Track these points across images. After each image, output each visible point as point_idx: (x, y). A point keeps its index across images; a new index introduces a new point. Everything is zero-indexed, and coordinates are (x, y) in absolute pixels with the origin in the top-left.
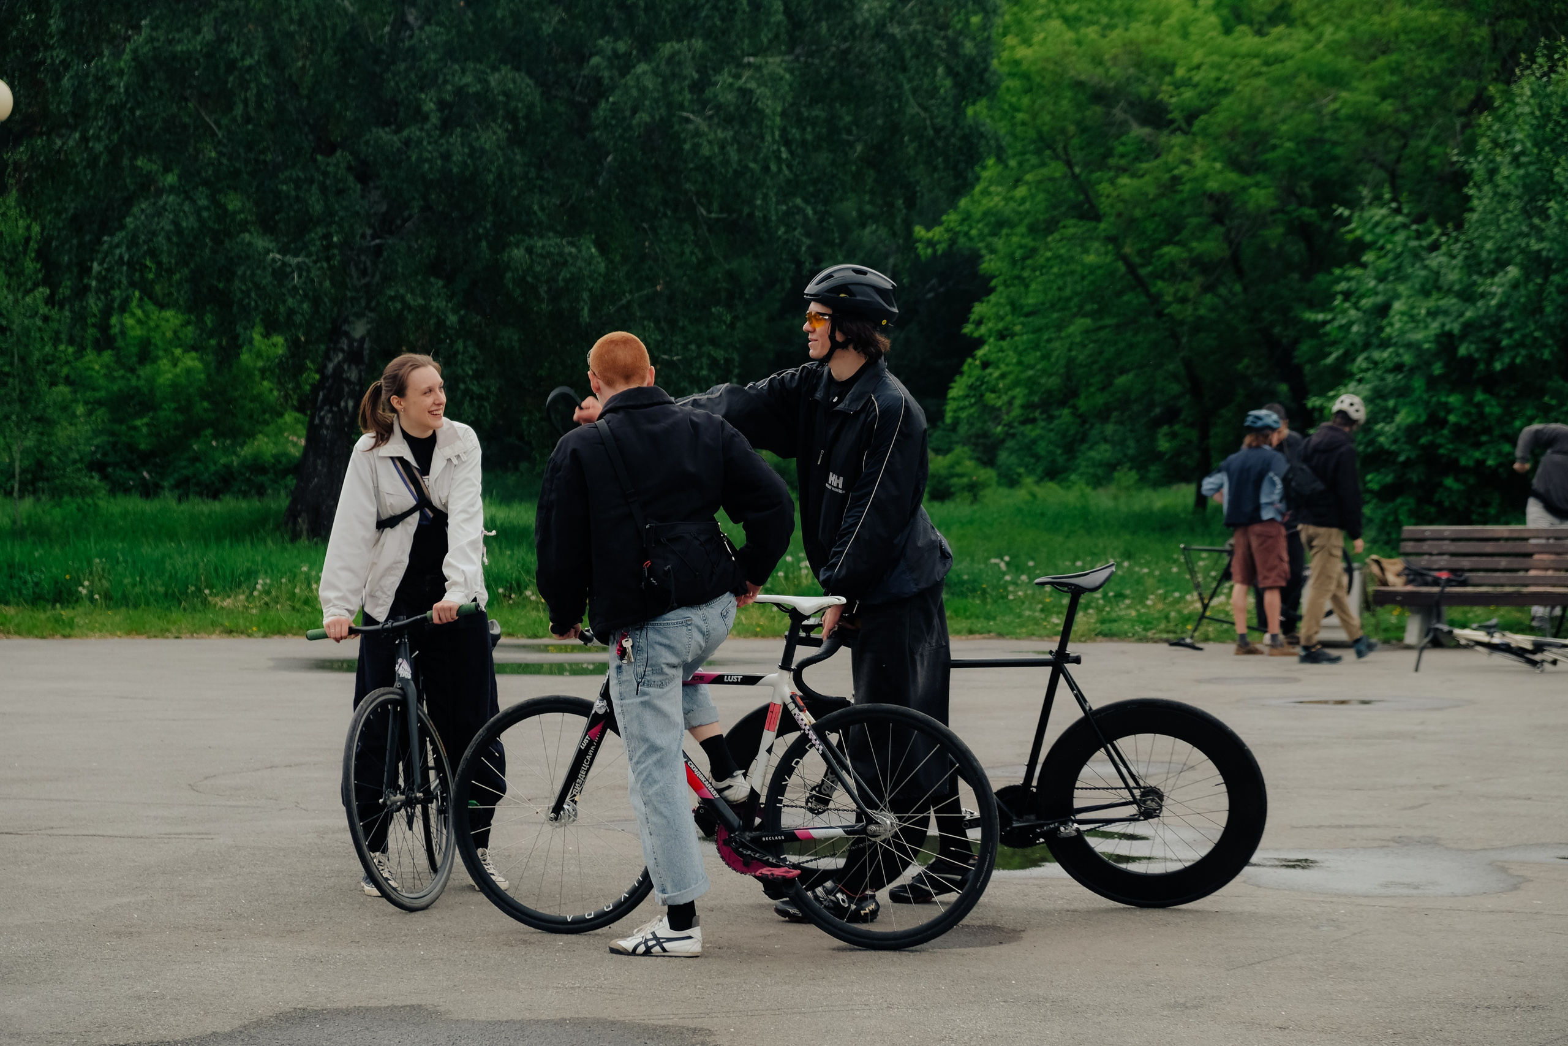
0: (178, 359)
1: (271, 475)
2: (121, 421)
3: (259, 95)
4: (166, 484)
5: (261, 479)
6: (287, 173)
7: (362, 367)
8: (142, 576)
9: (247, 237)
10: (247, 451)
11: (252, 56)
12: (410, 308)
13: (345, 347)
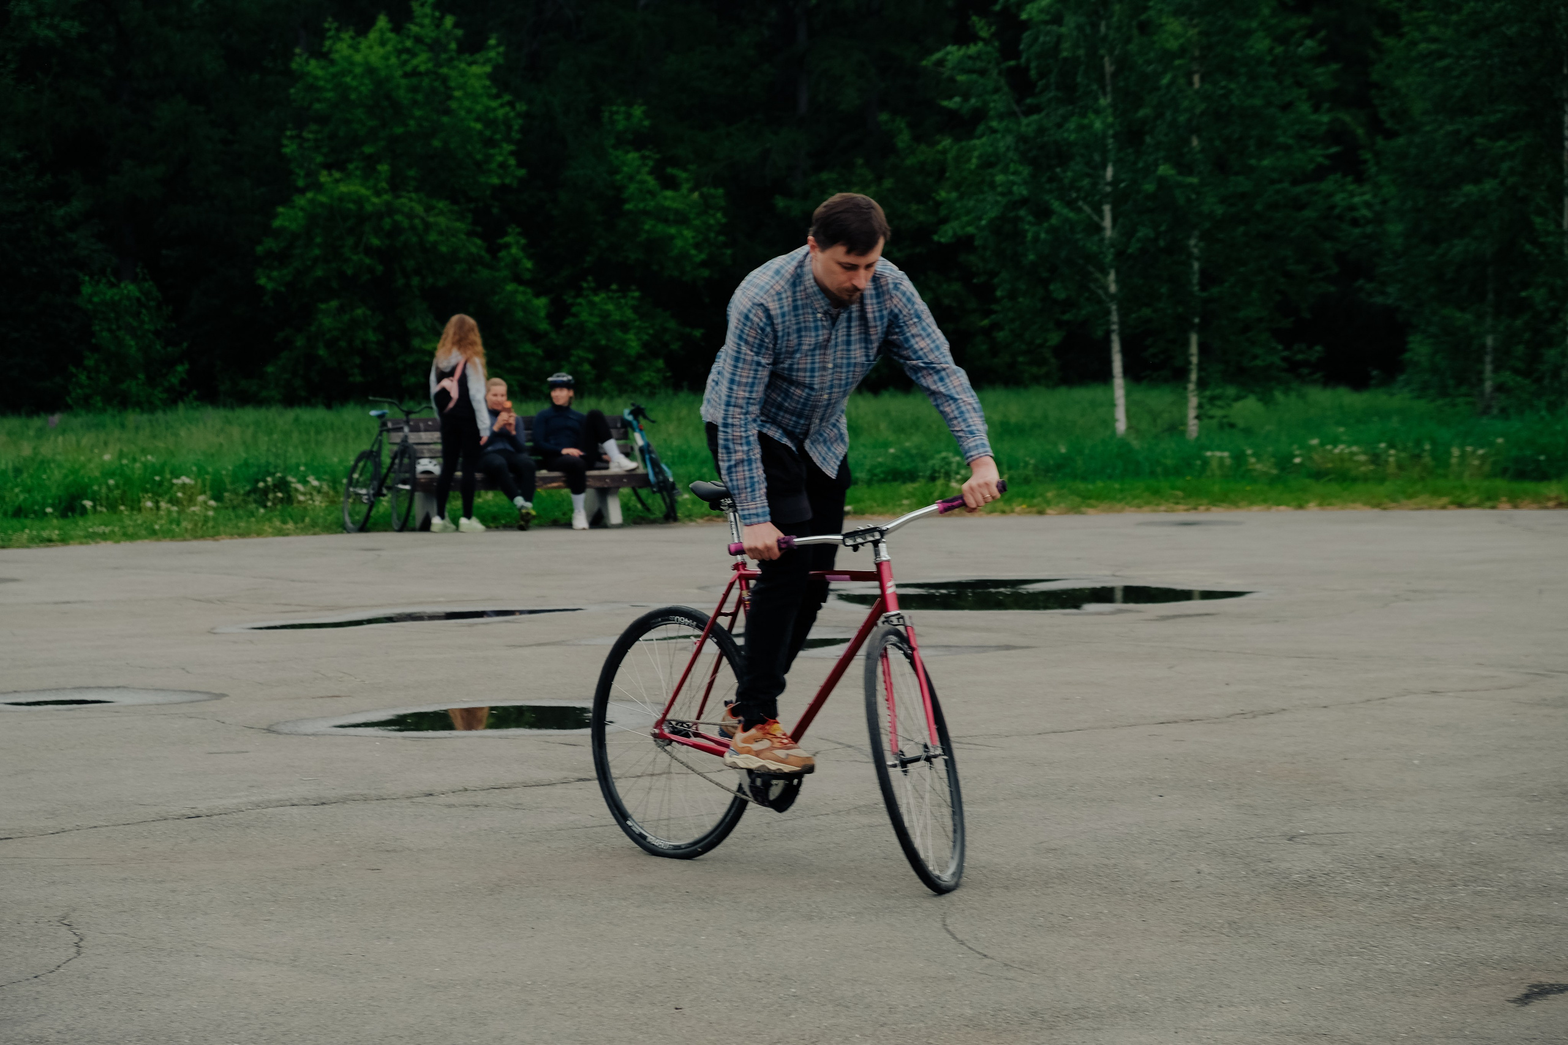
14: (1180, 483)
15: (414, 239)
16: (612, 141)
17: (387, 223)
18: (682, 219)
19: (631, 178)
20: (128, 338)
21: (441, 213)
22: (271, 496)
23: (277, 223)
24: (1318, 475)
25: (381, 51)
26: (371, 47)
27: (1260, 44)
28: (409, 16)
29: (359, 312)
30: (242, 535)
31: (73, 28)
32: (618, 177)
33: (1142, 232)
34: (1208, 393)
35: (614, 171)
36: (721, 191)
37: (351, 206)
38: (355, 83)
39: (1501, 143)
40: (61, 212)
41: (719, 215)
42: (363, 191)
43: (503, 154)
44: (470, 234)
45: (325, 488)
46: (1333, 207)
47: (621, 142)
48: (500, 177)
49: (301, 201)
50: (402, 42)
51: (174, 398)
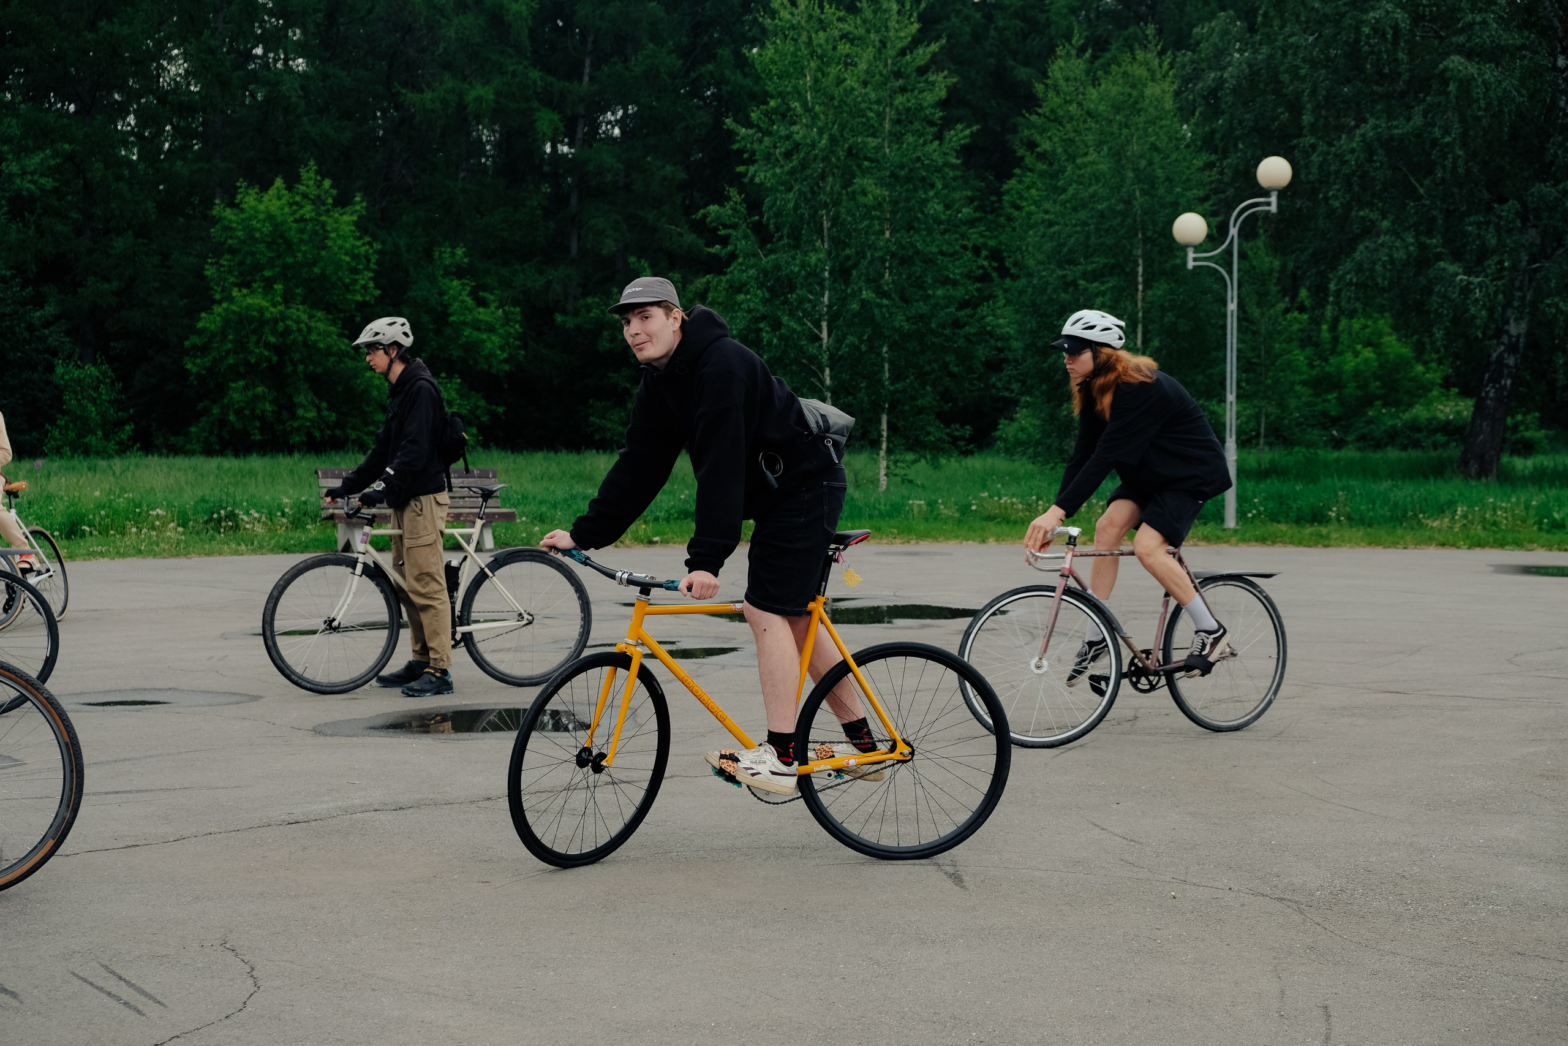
0: (1359, 353)
1: (1424, 434)
2: (1318, 396)
3: (1455, 162)
4: (1349, 439)
5: (1417, 436)
6: (1472, 219)
7: (1518, 355)
8: (1374, 503)
9: (1442, 264)
10: (1407, 416)
11: (1450, 135)
12: (1562, 312)
13: (1506, 341)
14: (892, 522)
15: (300, 338)
16: (442, 272)
17: (281, 326)
18: (491, 329)
19: (455, 298)
20: (90, 405)
21: (320, 320)
22: (223, 524)
23: (200, 325)
24: (990, 518)
25: (278, 203)
26: (271, 200)
27: (935, 207)
28: (298, 179)
29: (260, 389)
30: (208, 555)
31: (49, 183)
32: (446, 298)
33: (850, 339)
34: (892, 457)
35: (442, 293)
36: (518, 309)
37: (255, 313)
38: (259, 226)
39: (1096, 284)
40: (38, 314)
41: (517, 326)
42: (264, 303)
43: (365, 278)
44: (340, 335)
45: (264, 519)
46: (984, 327)
47: (447, 273)
48: (362, 295)
49: (218, 309)
50: (293, 197)
51: (123, 449)
